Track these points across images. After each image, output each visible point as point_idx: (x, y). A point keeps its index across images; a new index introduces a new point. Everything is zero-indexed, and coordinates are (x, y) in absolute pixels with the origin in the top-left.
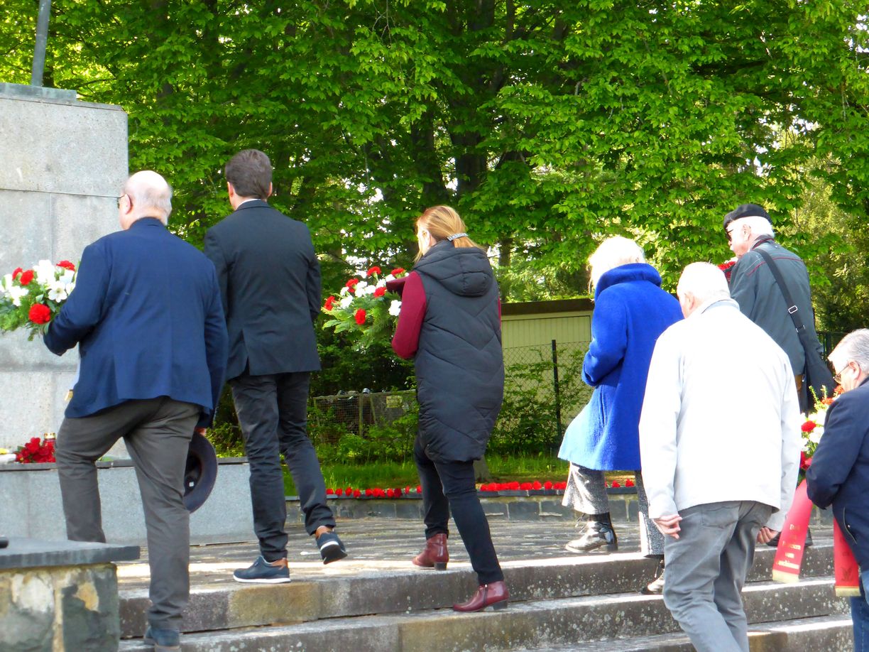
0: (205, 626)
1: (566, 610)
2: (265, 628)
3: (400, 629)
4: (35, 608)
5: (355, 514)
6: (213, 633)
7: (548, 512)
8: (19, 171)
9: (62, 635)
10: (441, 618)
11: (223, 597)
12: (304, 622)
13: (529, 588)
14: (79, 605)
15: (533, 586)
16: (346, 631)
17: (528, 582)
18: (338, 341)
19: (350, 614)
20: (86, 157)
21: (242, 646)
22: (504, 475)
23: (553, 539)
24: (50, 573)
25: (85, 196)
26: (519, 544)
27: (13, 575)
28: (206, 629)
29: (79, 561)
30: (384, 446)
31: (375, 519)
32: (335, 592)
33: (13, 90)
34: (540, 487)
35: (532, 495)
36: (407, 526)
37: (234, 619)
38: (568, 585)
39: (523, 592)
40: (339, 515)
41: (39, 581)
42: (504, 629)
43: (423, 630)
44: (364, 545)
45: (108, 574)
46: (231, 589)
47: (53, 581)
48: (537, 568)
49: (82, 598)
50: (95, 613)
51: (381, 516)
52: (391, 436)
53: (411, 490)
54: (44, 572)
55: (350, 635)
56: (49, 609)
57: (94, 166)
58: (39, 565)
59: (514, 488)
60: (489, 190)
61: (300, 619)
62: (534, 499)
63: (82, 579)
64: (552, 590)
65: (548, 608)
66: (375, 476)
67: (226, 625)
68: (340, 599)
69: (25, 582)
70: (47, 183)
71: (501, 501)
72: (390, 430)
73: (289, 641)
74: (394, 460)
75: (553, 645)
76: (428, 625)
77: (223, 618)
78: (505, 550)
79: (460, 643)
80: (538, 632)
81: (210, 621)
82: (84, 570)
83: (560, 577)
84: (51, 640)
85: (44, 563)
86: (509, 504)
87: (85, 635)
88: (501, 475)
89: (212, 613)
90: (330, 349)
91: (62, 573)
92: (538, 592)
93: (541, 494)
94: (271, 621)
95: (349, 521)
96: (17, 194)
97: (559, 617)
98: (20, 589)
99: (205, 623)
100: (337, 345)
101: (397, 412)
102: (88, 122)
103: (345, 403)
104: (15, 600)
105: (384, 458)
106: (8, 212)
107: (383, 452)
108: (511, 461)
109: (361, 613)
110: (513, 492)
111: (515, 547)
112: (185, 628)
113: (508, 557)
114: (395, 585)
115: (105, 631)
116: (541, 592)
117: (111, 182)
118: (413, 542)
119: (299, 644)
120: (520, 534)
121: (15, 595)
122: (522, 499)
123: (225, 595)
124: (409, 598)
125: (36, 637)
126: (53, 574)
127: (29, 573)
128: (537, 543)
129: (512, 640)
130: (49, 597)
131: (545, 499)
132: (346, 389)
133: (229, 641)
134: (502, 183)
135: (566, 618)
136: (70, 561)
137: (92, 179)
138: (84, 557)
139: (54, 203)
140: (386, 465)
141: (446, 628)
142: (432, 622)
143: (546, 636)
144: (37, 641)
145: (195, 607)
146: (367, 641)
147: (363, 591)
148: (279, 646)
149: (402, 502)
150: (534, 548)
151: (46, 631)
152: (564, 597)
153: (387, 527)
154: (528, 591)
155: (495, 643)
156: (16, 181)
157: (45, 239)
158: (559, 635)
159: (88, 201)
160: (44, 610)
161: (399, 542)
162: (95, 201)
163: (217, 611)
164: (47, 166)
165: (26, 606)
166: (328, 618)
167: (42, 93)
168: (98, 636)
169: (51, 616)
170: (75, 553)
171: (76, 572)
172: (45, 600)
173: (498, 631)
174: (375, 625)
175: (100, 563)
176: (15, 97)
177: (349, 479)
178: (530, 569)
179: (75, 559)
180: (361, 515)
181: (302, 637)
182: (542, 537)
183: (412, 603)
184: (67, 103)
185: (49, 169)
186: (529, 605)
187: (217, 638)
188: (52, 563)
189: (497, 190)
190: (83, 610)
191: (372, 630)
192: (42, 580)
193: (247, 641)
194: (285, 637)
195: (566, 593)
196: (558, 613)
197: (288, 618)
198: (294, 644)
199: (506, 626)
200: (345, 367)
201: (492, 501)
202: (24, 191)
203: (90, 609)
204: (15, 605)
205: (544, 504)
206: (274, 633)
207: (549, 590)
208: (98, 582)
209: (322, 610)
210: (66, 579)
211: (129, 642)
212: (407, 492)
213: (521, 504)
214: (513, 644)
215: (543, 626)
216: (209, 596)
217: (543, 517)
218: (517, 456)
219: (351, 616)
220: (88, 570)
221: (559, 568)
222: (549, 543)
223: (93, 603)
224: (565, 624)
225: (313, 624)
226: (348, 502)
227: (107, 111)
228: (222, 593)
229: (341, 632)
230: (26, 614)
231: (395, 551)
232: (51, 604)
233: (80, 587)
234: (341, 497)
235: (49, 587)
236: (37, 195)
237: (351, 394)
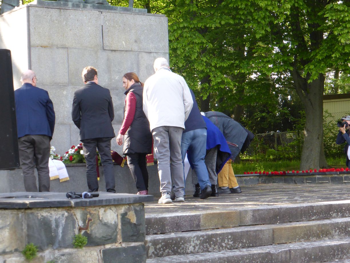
0: (191, 229)
1: (345, 222)
2: (216, 230)
3: (273, 230)
4: (109, 222)
5: (267, 182)
6: (194, 232)
7: (347, 181)
8: (123, 42)
9: (121, 234)
10: (292, 226)
11: (198, 217)
12: (233, 227)
13: (330, 213)
14: (128, 220)
15: (332, 212)
16: (250, 231)
17: (330, 211)
18: (267, 111)
19: (253, 224)
20: (151, 36)
21: (205, 237)
22: (334, 165)
23: (346, 192)
24: (116, 207)
25: (151, 53)
26: (331, 194)
27: (100, 208)
28: (191, 230)
29: (128, 202)
30: (285, 154)
31: (275, 184)
32: (246, 215)
33: (121, 9)
34: (343, 170)
35: (340, 173)
36: (287, 187)
37: (203, 226)
38: (347, 212)
39: (328, 215)
40: (260, 182)
41: (111, 211)
42: (319, 230)
43: (283, 231)
44: (265, 195)
45: (140, 208)
46: (202, 213)
47: (117, 211)
48: (334, 205)
49: (129, 218)
50: (135, 224)
51: (277, 183)
52: (287, 150)
53: (290, 172)
54: (113, 207)
55: (252, 233)
56: (115, 222)
57: (154, 40)
58: (111, 204)
59: (333, 171)
60: (323, 48)
61: (231, 226)
62: (341, 175)
63: (129, 210)
64: (340, 214)
65: (338, 221)
66: (280, 166)
67: (200, 228)
68: (249, 218)
69: (105, 211)
70: (135, 47)
71: (327, 176)
72: (287, 147)
73: (225, 235)
74: (289, 160)
75: (340, 237)
76: (285, 229)
77: (198, 225)
78: (324, 197)
79: (299, 236)
80: (333, 232)
81: (193, 227)
82: (130, 206)
83: (344, 208)
84: (116, 235)
85: (113, 203)
86: (331, 178)
87: (131, 234)
88: (333, 165)
89: (194, 223)
90: (264, 114)
91: (121, 207)
92: (334, 215)
93: (344, 173)
94: (219, 226)
95: (264, 185)
96: (123, 52)
97: (343, 225)
98: (103, 214)
99: (191, 227)
100: (266, 113)
101: (291, 140)
102: (152, 22)
103: (269, 136)
104: (101, 219)
105: (284, 159)
106: (119, 60)
107: (284, 156)
108: (337, 159)
109: (258, 224)
110: (332, 173)
111: (328, 196)
112: (183, 229)
113: (324, 200)
114: (272, 212)
115: (139, 232)
116: (336, 214)
117: (161, 46)
118: (287, 193)
119: (230, 237)
120: (333, 190)
121: (101, 216)
122: (336, 176)
123: (199, 216)
124: (278, 217)
125: (110, 234)
126: (117, 208)
127: (107, 207)
128: (339, 194)
129: (322, 235)
130: (116, 217)
131: (346, 175)
132: (270, 131)
133: (200, 235)
134: (328, 45)
135: (345, 226)
136: (124, 203)
137: (153, 45)
138: (129, 201)
139: (138, 55)
140: (285, 162)
141: (293, 230)
142: (287, 227)
143: (337, 233)
144: (110, 236)
145: (187, 221)
146: (259, 235)
147: (258, 214)
148: (221, 237)
149: (286, 177)
150: (337, 196)
151: (114, 232)
152: (346, 217)
153: (279, 188)
154: (330, 214)
155: (315, 236)
156: (122, 47)
157: (135, 70)
158: (342, 233)
159: (152, 54)
160: (113, 223)
161: (281, 194)
162: (155, 54)
163: (196, 222)
164: (135, 40)
165: (106, 221)
166: (244, 226)
167: (133, 10)
168: (136, 234)
169: (116, 225)
170: (126, 199)
171: (127, 207)
172: (113, 219)
173: (316, 231)
174: (262, 229)
175: (137, 203)
176: (121, 12)
177: (269, 167)
178: (331, 205)
179: (126, 202)
180: (269, 182)
181: (231, 234)
182: (341, 191)
183: (280, 219)
184: (143, 14)
185: (136, 42)
186: (331, 220)
187: (194, 234)
188: (116, 203)
189: (326, 48)
190: (130, 223)
191: (261, 231)
192: (112, 210)
193: (208, 236)
194: (224, 234)
195: (347, 215)
196: (342, 224)
197: (226, 225)
198: (228, 236)
199: (319, 229)
200: (269, 121)
201: (324, 176)
202: (126, 51)
203: (132, 222)
204: (101, 221)
205: (345, 177)
206: (219, 232)
207: (339, 214)
208: (136, 211)
209: (240, 222)
210: (122, 210)
211: (159, 235)
212: (288, 173)
213: (336, 177)
214: (322, 236)
215: (335, 229)
216: (193, 216)
217: (345, 183)
218: (340, 157)
219: (253, 225)
220: (132, 206)
221: (344, 205)
222: (344, 194)
223: (134, 220)
224: (345, 228)
225: (236, 228)
226: (264, 177)
227: (159, 17)
228: (198, 215)
229: (247, 231)
230: (105, 224)
231: (277, 197)
232: (116, 220)
233: (128, 213)
234: (261, 175)
235: (115, 213)
236: (131, 52)
237: (272, 133)
